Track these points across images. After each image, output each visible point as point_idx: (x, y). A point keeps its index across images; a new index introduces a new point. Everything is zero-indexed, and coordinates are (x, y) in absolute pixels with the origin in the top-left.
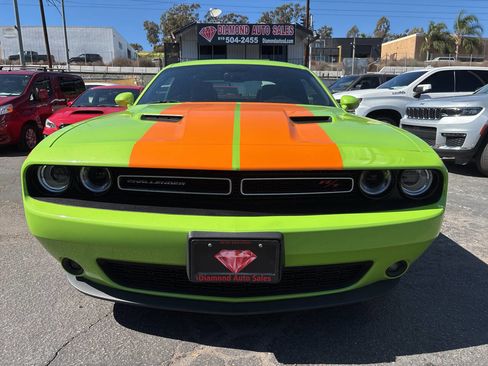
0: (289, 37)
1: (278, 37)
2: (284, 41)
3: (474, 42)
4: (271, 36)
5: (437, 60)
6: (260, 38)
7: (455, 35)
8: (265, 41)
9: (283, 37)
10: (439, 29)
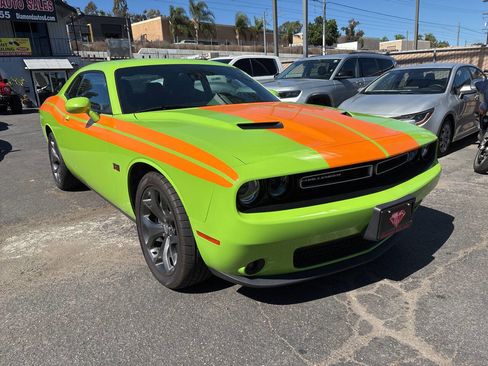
0: (48, 14)
1: (36, 13)
2: (44, 18)
3: (207, 26)
4: (26, 11)
5: (183, 42)
6: (13, 12)
7: (192, 19)
8: (19, 16)
9: (42, 14)
10: (179, 13)
